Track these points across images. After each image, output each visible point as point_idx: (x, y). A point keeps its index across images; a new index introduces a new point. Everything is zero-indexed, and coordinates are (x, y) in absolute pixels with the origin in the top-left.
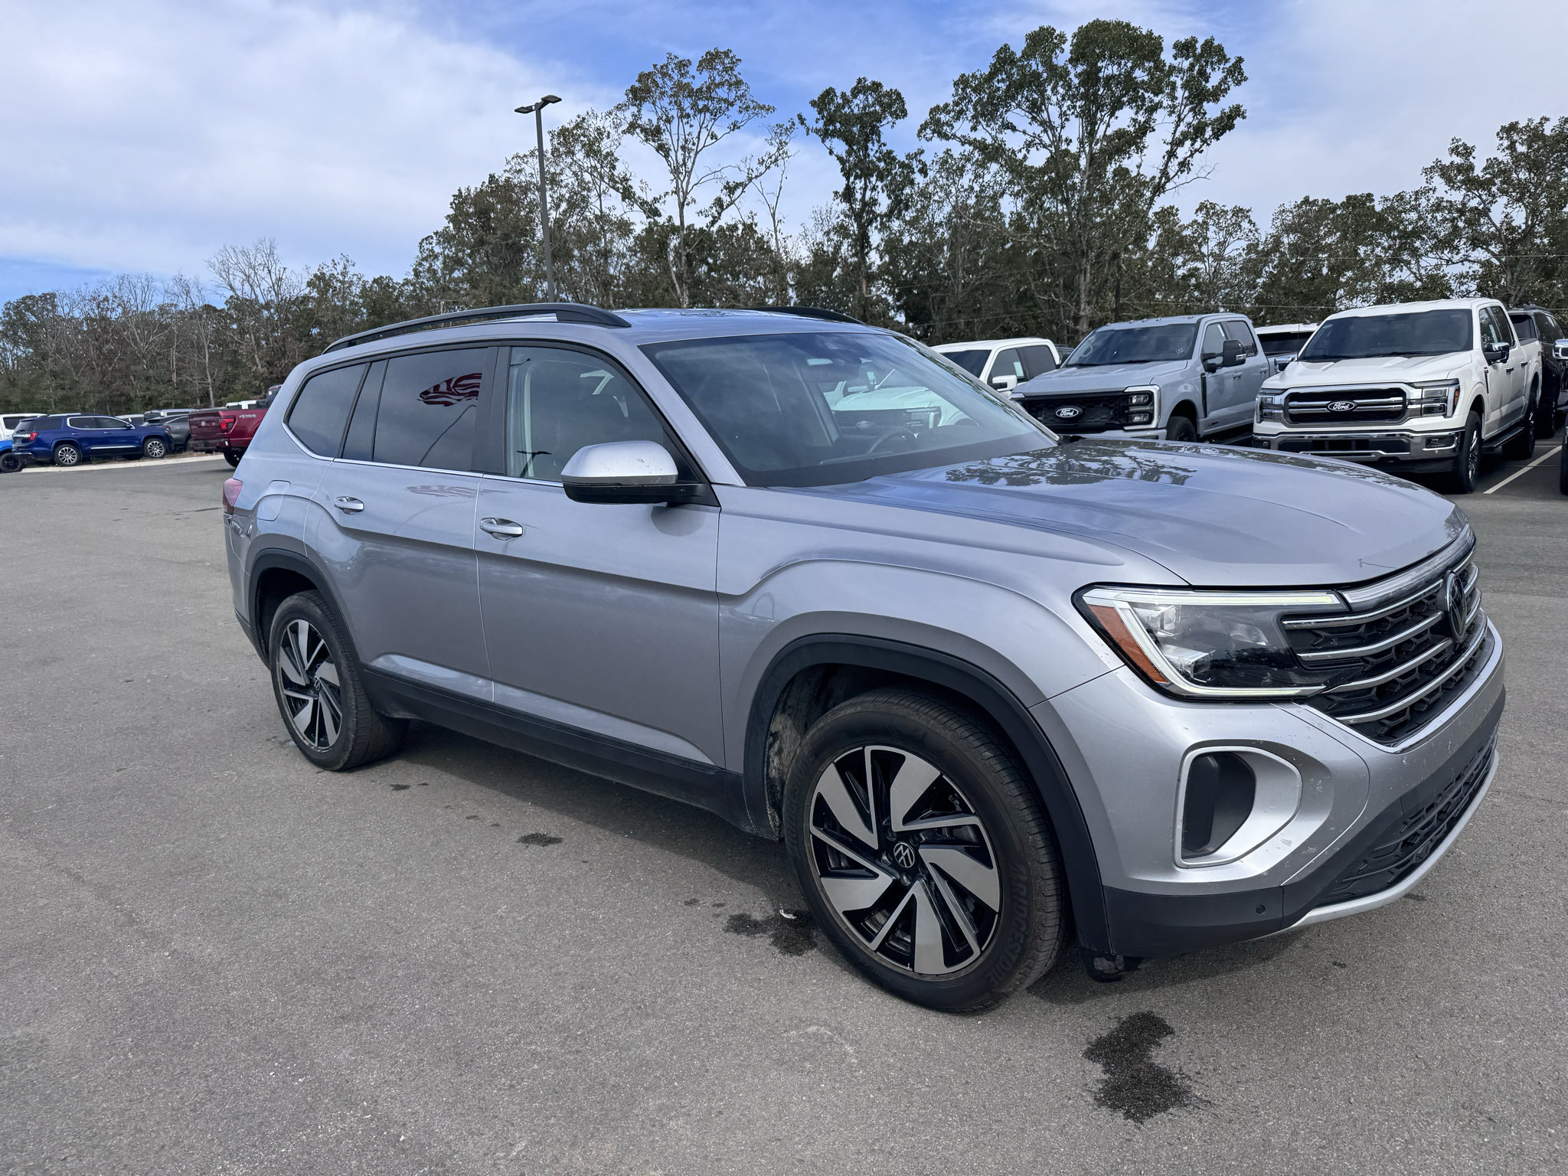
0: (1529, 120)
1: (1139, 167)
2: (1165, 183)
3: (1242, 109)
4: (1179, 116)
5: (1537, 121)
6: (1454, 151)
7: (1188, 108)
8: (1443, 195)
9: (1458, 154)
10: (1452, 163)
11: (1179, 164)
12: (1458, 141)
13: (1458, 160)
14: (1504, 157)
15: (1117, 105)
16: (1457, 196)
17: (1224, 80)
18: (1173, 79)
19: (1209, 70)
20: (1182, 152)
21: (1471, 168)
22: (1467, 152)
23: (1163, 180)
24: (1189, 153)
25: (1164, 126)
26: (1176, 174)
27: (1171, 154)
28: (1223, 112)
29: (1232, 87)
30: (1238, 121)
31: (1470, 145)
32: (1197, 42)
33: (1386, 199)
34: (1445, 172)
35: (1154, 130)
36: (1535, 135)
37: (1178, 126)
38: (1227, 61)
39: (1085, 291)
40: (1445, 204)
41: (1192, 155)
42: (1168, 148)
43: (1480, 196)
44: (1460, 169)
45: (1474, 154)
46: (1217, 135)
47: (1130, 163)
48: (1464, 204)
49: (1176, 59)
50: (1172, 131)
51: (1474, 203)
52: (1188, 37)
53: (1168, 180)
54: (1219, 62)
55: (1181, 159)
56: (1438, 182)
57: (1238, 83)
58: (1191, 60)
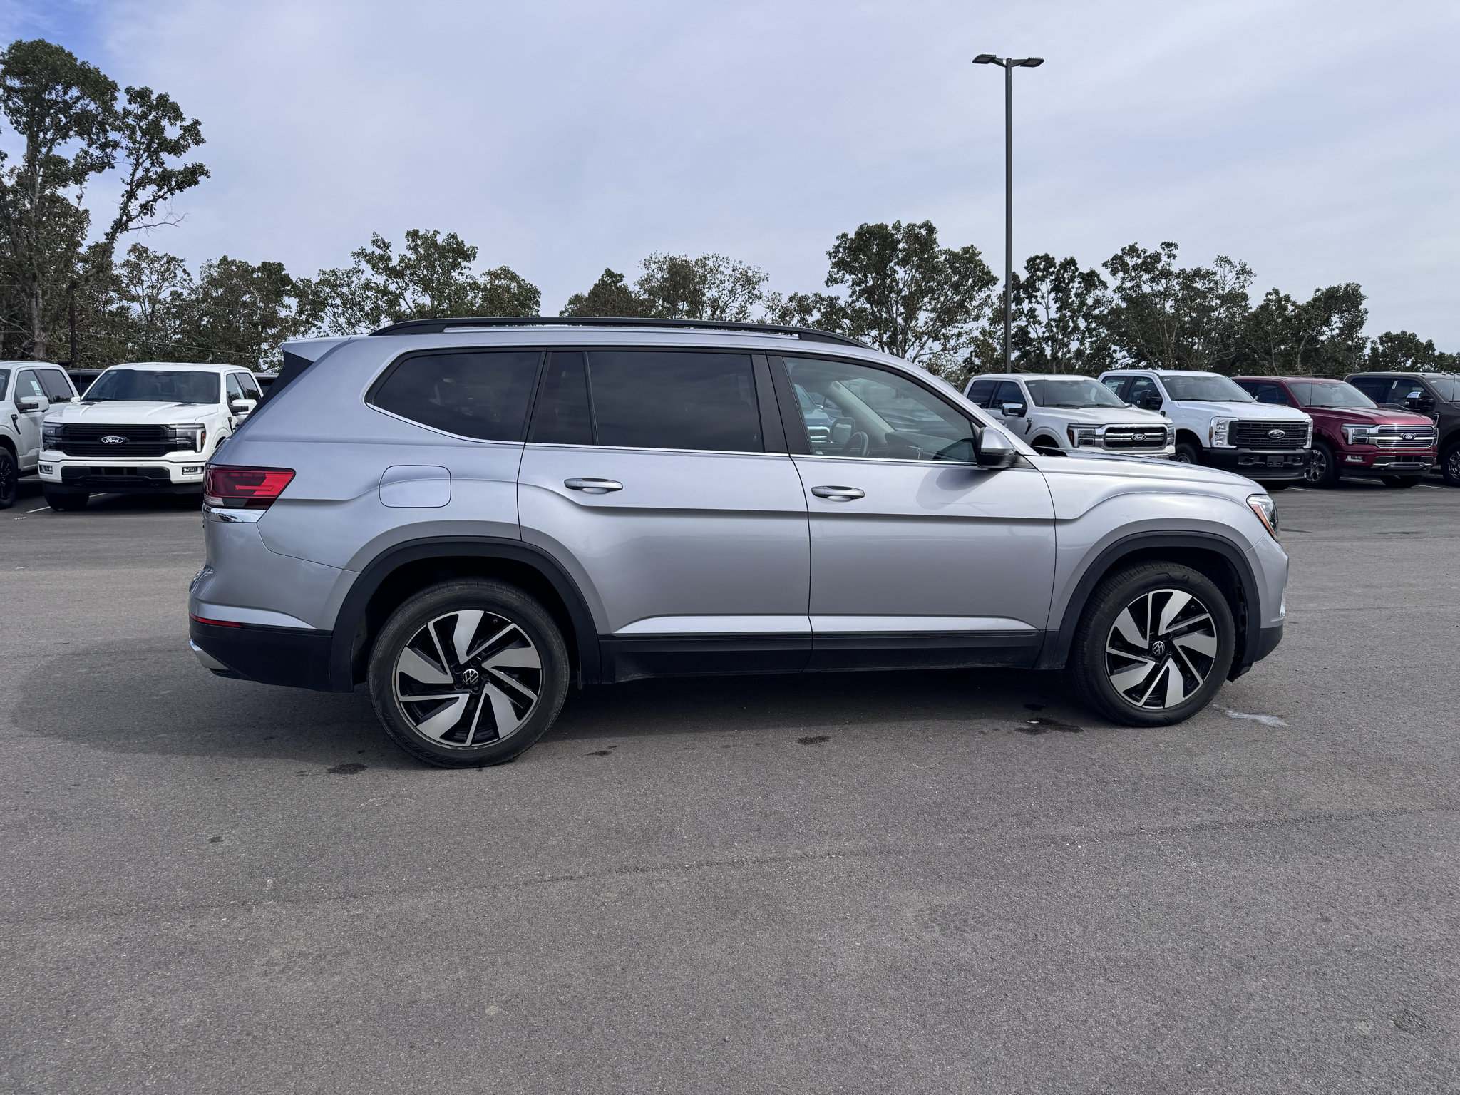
0: (427, 230)
1: (80, 198)
2: (127, 221)
3: (206, 168)
4: (137, 159)
5: (432, 232)
6: (375, 243)
7: (146, 153)
8: (371, 277)
9: (379, 246)
10: (373, 252)
11: (141, 206)
12: (378, 235)
13: (378, 251)
14: (411, 255)
15: (63, 133)
16: (380, 280)
17: (183, 137)
18: (130, 121)
19: (165, 123)
20: (144, 195)
21: (389, 259)
22: (386, 246)
23: (125, 218)
24: (151, 198)
25: (123, 166)
26: (139, 215)
27: (131, 195)
28: (186, 167)
29: (192, 145)
30: (202, 179)
31: (387, 241)
32: (151, 93)
33: (324, 273)
34: (369, 258)
35: (113, 167)
36: (430, 242)
37: (136, 169)
38: (183, 120)
39: (38, 316)
40: (372, 285)
41: (155, 200)
42: (128, 187)
43: (397, 283)
44: (381, 258)
45: (390, 248)
46: (180, 187)
47: (69, 192)
48: (385, 287)
49: (130, 103)
50: (131, 172)
51: (392, 287)
52: (143, 86)
53: (130, 219)
54: (176, 119)
55: (142, 200)
56: (364, 265)
57: (197, 143)
58: (144, 109)
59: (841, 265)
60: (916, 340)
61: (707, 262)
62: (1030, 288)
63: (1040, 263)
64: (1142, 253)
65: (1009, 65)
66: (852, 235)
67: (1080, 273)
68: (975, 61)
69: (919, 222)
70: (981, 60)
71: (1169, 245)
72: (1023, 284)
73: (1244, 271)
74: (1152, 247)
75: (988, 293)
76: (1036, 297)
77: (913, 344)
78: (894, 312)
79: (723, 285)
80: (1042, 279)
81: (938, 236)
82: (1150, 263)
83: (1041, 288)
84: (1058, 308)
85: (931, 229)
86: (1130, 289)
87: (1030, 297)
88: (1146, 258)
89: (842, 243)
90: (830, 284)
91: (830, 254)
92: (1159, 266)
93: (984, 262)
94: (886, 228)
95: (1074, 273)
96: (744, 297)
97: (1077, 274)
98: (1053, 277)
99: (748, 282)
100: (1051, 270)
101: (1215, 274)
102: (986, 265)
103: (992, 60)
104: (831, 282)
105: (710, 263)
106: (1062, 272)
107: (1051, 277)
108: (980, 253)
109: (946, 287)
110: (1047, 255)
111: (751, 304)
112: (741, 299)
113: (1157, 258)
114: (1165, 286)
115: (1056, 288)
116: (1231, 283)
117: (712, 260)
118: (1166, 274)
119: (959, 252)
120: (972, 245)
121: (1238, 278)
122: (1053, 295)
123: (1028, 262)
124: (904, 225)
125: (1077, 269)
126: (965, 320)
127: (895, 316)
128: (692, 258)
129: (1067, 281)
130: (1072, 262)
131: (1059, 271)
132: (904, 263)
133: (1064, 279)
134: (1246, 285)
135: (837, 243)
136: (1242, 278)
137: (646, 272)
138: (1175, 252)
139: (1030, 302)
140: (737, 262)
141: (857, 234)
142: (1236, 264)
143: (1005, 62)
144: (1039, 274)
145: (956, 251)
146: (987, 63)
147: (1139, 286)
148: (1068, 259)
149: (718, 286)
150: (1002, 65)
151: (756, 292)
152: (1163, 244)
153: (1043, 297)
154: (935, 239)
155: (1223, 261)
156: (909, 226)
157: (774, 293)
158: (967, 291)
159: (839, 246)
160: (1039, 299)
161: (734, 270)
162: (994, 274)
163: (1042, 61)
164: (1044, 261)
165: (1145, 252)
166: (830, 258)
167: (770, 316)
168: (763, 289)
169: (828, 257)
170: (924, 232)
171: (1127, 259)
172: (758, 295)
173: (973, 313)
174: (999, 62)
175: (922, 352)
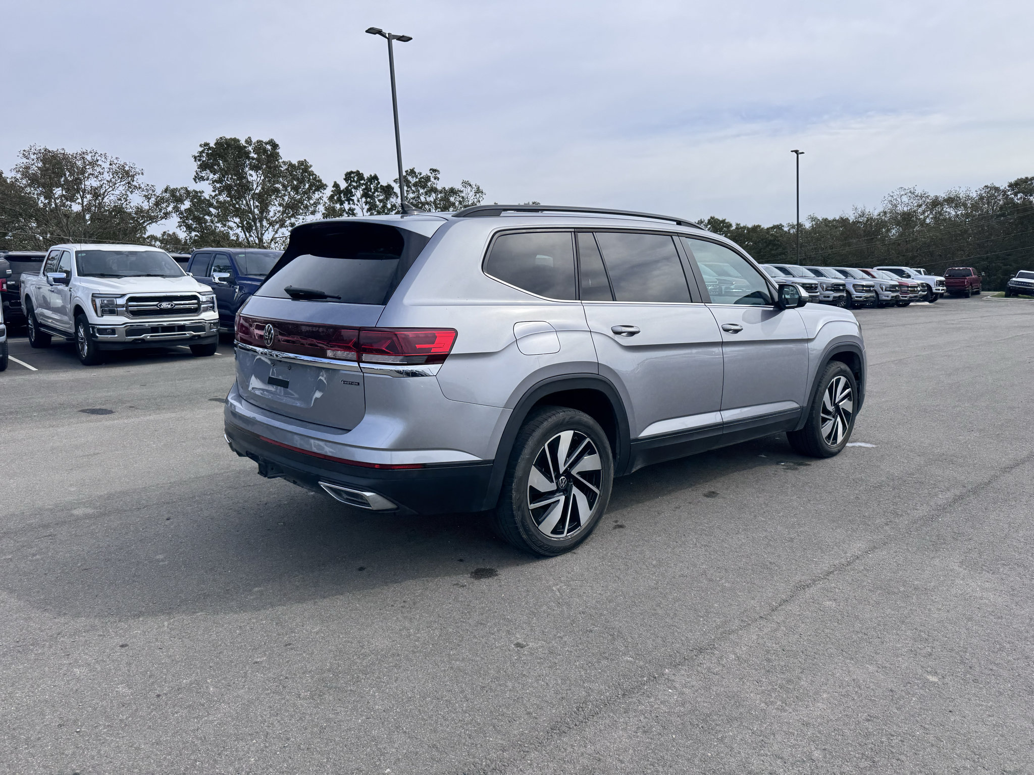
59: (203, 167)
60: (270, 226)
61: (86, 156)
62: (348, 193)
63: (354, 177)
64: (419, 175)
65: (390, 38)
66: (212, 145)
67: (381, 186)
68: (367, 31)
69: (266, 140)
70: (371, 31)
71: (434, 171)
72: (343, 190)
73: (478, 191)
74: (425, 172)
75: (321, 195)
76: (353, 200)
77: (267, 230)
78: (252, 204)
79: (102, 176)
80: (356, 188)
81: (281, 151)
82: (423, 182)
83: (356, 194)
84: (368, 209)
85: (275, 146)
86: (413, 198)
87: (349, 200)
88: (421, 178)
89: (205, 149)
90: (197, 181)
91: (195, 158)
92: (429, 184)
93: (315, 173)
94: (239, 142)
95: (377, 185)
96: (124, 187)
97: (379, 186)
98: (364, 187)
99: (125, 174)
100: (362, 182)
101: (462, 192)
102: (317, 175)
103: (380, 32)
104: (199, 179)
105: (89, 158)
106: (369, 184)
107: (362, 187)
108: (311, 166)
109: (289, 189)
110: (358, 171)
111: (131, 192)
112: (121, 188)
113: (428, 179)
114: (435, 198)
115: (365, 195)
116: (472, 198)
117: (90, 155)
118: (434, 190)
119: (295, 164)
120: (305, 160)
121: (476, 195)
122: (364, 200)
123: (346, 175)
124: (254, 140)
125: (379, 183)
126: (305, 213)
127: (252, 207)
128: (70, 150)
129: (373, 190)
130: (375, 178)
131: (367, 183)
132: (255, 168)
133: (371, 189)
134: (480, 200)
135: (201, 149)
136: (478, 196)
137: (25, 160)
138: (438, 176)
139: (349, 204)
140: (114, 158)
141: (216, 144)
142: (474, 186)
143: (387, 36)
144: (355, 184)
145: (293, 163)
146: (375, 34)
147: (418, 197)
148: (373, 175)
149: (97, 177)
150: (386, 37)
151: (135, 183)
152: (430, 170)
153: (358, 201)
154: (278, 153)
155: (466, 184)
156: (258, 142)
157: (148, 185)
158: (305, 193)
159: (202, 152)
160: (356, 202)
161: (111, 164)
162: (324, 182)
163: (411, 39)
164: (357, 175)
165: (420, 174)
166: (196, 161)
167: (146, 203)
168: (139, 180)
169: (194, 160)
170: (269, 147)
171: (409, 178)
172: (138, 186)
173: (311, 209)
174: (384, 35)
175: (277, 236)
